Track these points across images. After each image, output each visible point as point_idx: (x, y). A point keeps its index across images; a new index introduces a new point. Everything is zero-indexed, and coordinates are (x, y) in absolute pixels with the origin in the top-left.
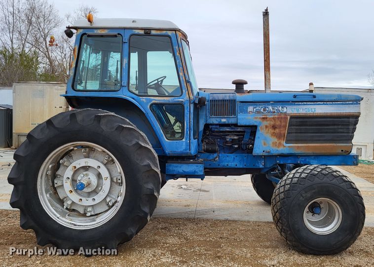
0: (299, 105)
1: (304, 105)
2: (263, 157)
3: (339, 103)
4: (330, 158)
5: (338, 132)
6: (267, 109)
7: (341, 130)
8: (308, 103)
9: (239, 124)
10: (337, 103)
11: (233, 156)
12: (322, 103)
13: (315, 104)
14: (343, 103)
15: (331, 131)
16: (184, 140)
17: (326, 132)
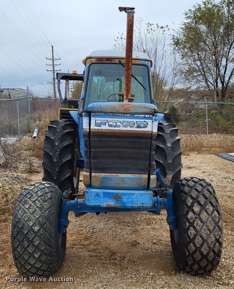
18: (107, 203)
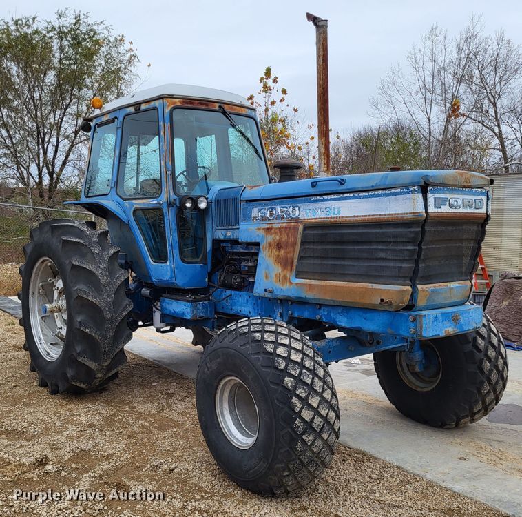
0: (317, 201)
1: (324, 200)
2: (279, 301)
3: (380, 192)
4: (368, 315)
5: (377, 259)
6: (274, 212)
7: (382, 255)
8: (330, 197)
9: (240, 240)
10: (376, 193)
11: (246, 297)
12: (352, 195)
13: (339, 199)
14: (387, 192)
15: (365, 255)
16: (168, 263)
17: (358, 259)
18: (446, 329)
